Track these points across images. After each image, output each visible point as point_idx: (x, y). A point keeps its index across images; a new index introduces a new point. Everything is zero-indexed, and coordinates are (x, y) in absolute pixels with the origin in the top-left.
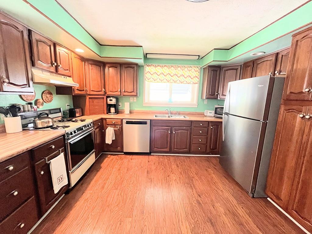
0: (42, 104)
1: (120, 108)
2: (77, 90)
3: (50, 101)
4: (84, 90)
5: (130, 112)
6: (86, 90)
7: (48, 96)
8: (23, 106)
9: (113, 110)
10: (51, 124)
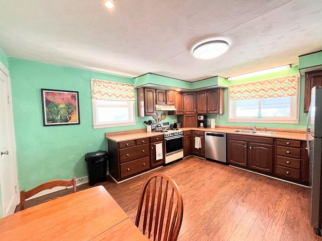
0: (161, 120)
1: (208, 124)
2: (177, 112)
3: (165, 119)
4: (182, 112)
5: (215, 127)
6: (184, 112)
7: (164, 116)
8: (153, 121)
9: (202, 124)
10: (161, 130)
